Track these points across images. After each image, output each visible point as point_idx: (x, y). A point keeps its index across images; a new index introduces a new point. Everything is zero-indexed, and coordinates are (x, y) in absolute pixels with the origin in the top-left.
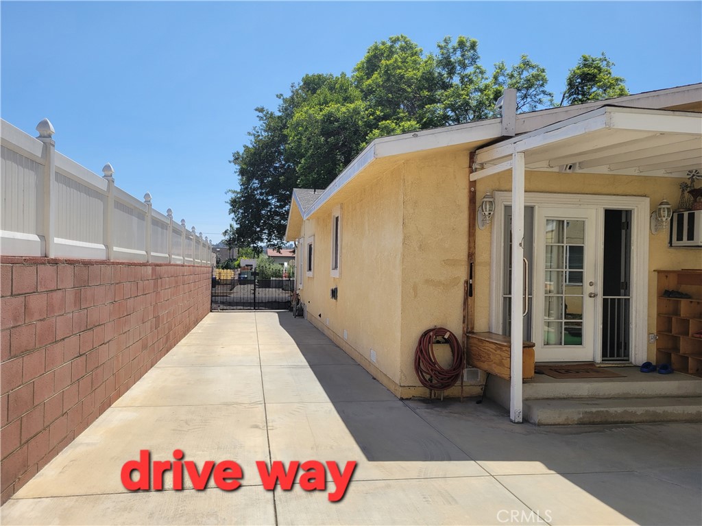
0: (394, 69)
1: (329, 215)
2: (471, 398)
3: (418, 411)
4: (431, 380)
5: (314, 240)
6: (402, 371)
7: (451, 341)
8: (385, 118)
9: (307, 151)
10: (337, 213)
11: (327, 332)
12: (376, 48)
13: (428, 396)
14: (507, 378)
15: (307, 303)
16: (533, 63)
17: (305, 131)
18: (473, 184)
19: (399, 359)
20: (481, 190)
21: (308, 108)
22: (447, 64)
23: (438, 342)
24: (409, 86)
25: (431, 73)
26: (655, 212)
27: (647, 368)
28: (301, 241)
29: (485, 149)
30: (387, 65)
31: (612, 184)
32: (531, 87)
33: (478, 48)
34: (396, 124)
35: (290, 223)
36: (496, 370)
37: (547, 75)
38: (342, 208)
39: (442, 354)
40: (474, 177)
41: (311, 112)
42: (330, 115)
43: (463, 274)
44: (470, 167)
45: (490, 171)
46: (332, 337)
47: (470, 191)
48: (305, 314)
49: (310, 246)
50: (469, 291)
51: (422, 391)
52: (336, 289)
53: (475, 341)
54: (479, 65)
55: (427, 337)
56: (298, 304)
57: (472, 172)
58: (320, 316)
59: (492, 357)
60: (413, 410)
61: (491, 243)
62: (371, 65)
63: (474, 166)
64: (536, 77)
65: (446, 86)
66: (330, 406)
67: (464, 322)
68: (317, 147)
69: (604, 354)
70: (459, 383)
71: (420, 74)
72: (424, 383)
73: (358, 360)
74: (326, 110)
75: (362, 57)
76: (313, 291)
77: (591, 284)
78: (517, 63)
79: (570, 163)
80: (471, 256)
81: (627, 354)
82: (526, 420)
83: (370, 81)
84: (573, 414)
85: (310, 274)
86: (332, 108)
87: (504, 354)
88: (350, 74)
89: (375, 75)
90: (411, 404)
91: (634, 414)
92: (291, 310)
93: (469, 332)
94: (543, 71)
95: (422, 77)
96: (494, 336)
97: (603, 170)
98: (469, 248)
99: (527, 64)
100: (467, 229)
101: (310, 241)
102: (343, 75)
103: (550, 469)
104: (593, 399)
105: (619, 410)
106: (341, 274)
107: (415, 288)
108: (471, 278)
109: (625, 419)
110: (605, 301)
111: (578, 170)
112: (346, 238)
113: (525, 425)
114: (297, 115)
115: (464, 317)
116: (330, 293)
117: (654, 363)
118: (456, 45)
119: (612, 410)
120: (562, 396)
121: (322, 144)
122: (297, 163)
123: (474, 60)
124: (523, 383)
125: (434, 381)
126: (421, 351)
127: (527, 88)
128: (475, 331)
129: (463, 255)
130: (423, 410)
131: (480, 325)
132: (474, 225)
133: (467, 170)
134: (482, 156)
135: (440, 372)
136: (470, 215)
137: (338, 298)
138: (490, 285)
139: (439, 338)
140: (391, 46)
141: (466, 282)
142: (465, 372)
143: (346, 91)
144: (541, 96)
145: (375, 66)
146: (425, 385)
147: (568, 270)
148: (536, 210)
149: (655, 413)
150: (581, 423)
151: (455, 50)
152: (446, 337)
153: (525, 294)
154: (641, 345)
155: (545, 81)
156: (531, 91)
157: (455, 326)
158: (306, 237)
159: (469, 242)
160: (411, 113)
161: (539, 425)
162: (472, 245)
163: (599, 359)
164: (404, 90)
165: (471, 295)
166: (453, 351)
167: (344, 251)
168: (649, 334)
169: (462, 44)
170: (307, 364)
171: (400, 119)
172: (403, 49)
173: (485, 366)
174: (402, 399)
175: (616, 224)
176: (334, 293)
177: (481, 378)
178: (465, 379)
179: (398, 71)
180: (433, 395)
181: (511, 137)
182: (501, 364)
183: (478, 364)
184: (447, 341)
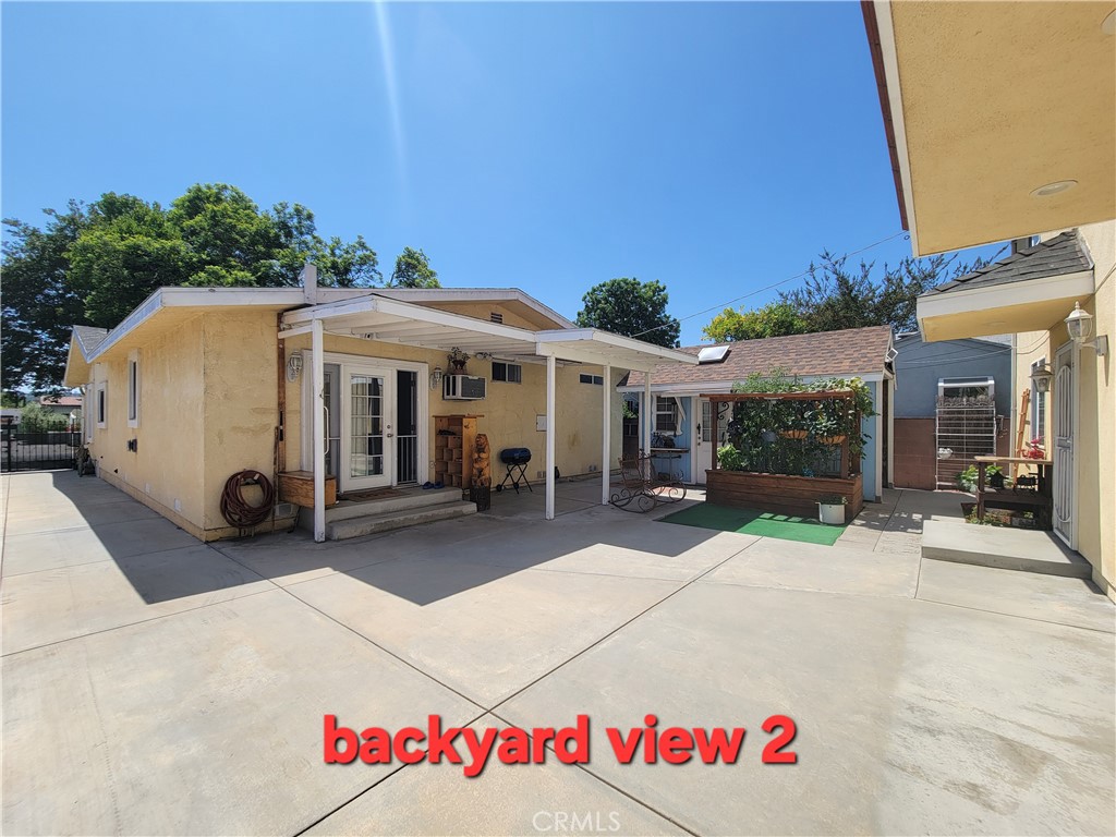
0: (223, 216)
1: (126, 359)
2: (283, 530)
3: (223, 550)
4: (240, 520)
5: (107, 386)
6: (206, 516)
7: (262, 481)
8: (212, 263)
9: (101, 282)
10: (134, 358)
11: (125, 488)
12: (199, 190)
13: (238, 534)
14: (311, 506)
15: (98, 459)
16: (367, 245)
17: (98, 259)
18: (281, 341)
19: (202, 504)
20: (290, 348)
21: (103, 233)
22: (283, 226)
23: (248, 484)
24: (243, 237)
25: (267, 232)
26: (432, 375)
27: (428, 486)
28: (89, 387)
29: (291, 312)
30: (213, 211)
31: (401, 352)
32: (365, 264)
33: (315, 220)
34: (227, 271)
35: (70, 366)
36: (304, 502)
37: (378, 258)
38: (140, 353)
39: (251, 495)
40: (282, 335)
41: (106, 238)
42: (137, 247)
43: (273, 421)
44: (278, 326)
45: (296, 332)
46: (132, 493)
47: (279, 348)
48: (97, 471)
49: (102, 393)
50: (280, 435)
51: (231, 531)
52: (135, 441)
53: (286, 479)
54: (316, 235)
55: (235, 480)
56: (86, 460)
57: (280, 330)
58: (116, 471)
59: (300, 491)
60: (218, 550)
61: (301, 394)
62: (194, 204)
63: (282, 326)
64: (368, 257)
65: (281, 246)
66: (112, 564)
67: (275, 464)
68: (117, 279)
69: (399, 480)
70: (270, 518)
71: (254, 229)
72: (232, 523)
73: (163, 513)
74: (131, 241)
75: (183, 194)
76: (106, 445)
77: (389, 427)
78: (353, 241)
79: (368, 332)
80: (281, 405)
81: (415, 478)
82: (328, 539)
83: (192, 222)
84: (366, 527)
85: (103, 425)
86: (140, 240)
87: (309, 488)
88: (167, 207)
89: (198, 218)
90: (217, 545)
91: (412, 519)
92: (76, 468)
93: (281, 471)
94: (375, 254)
95: (256, 233)
96: (305, 474)
97: (395, 341)
98: (279, 398)
99: (363, 246)
100: (276, 381)
101: (102, 387)
102: (157, 206)
103: (335, 570)
104: (385, 513)
105: (402, 518)
106: (140, 424)
107: (220, 435)
108: (281, 424)
109: (406, 524)
110: (399, 439)
111: (375, 339)
112: (146, 384)
113: (328, 543)
114: (83, 238)
115: (275, 459)
116: (126, 445)
117: (433, 481)
118: (292, 211)
119: (396, 519)
120: (360, 515)
121: (125, 278)
122: (85, 296)
123: (310, 230)
124: (326, 509)
125: (243, 520)
126: (228, 494)
127: (361, 265)
128: (287, 470)
129: (274, 404)
130: (228, 549)
131: (292, 464)
132: (284, 378)
133: (275, 329)
134: (289, 318)
135: (250, 510)
136: (279, 368)
137: (138, 450)
138: (301, 430)
139: (249, 480)
140: (219, 193)
141: (277, 428)
142: (277, 507)
143: (160, 226)
144: (373, 273)
145: (199, 207)
146: (233, 526)
147: (371, 416)
148: (342, 367)
149: (427, 517)
150: (373, 533)
151: (291, 217)
152: (256, 478)
153: (325, 436)
154: (425, 470)
155: (375, 263)
156: (364, 267)
157: (266, 467)
158: (97, 383)
159: (279, 392)
160: (246, 265)
161: (339, 540)
162: (282, 395)
163: (395, 484)
164: (237, 241)
165: (282, 439)
166: (264, 491)
167: (144, 399)
168: (430, 462)
169: (298, 212)
170: (87, 525)
171: (229, 268)
172: (235, 200)
173: (295, 500)
174: (207, 542)
175: (406, 382)
176: (133, 445)
177: (293, 511)
178: (277, 513)
179: (229, 220)
180: (242, 533)
181: (310, 306)
182: (307, 496)
183: (287, 499)
184: (257, 482)
